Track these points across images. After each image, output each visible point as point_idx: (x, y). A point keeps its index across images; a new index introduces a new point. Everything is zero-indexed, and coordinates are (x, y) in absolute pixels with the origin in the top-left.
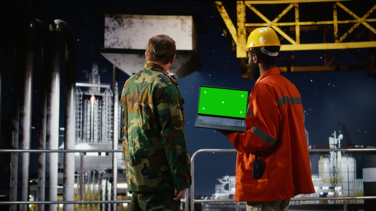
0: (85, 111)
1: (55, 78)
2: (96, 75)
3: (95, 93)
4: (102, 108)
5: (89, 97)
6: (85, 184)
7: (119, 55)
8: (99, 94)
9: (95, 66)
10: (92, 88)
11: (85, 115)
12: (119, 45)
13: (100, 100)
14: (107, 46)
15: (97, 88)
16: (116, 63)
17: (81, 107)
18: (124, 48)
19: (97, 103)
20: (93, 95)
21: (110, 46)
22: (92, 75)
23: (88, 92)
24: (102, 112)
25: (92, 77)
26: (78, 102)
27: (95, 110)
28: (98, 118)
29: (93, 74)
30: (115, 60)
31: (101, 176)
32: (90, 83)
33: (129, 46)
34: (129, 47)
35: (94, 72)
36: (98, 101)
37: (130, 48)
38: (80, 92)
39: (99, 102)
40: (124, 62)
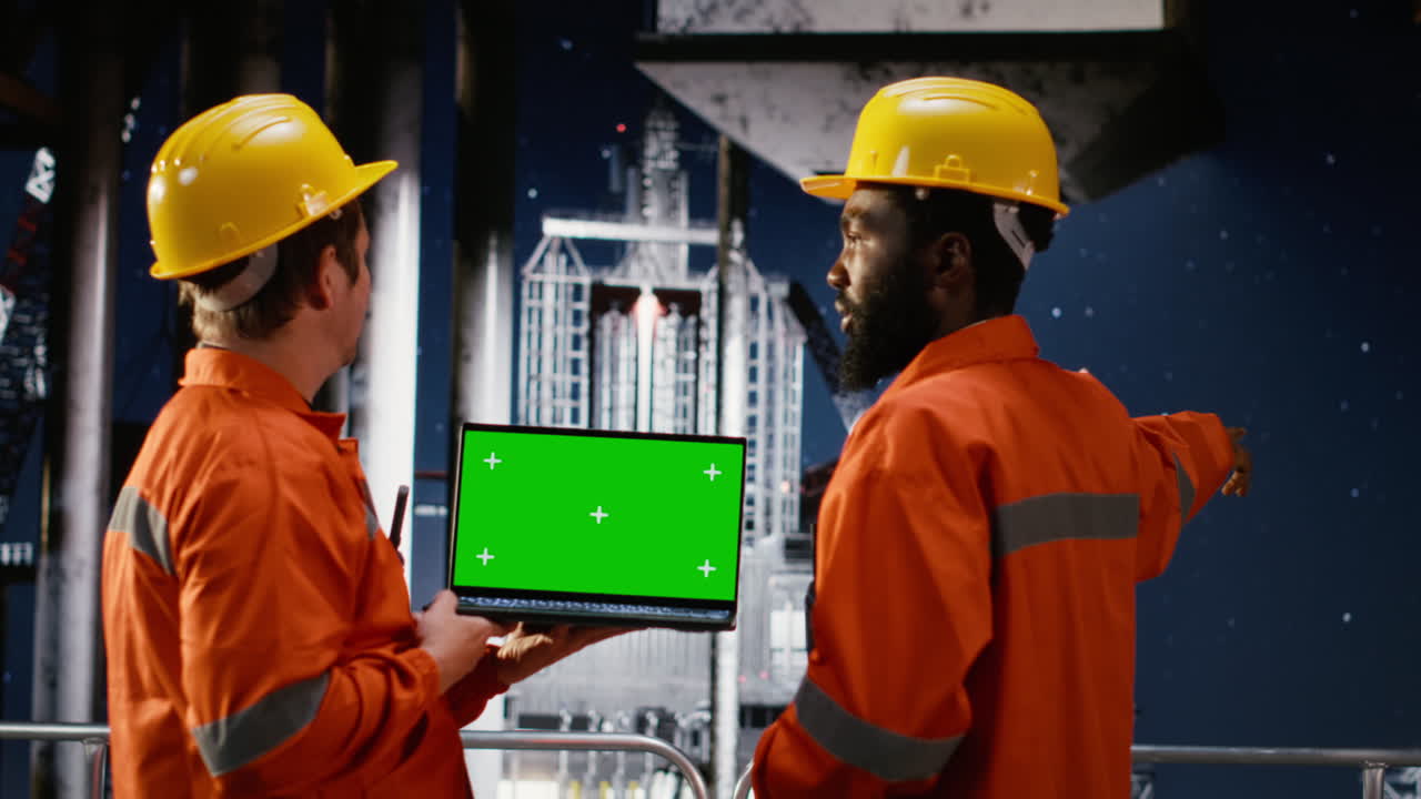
0: (606, 377)
1: (395, 207)
2: (665, 171)
3: (661, 277)
4: (697, 361)
5: (626, 299)
6: (604, 784)
7: (741, 69)
8: (681, 281)
9: (661, 124)
10: (643, 250)
11: (605, 401)
12: (741, 15)
13: (684, 314)
14: (674, 22)
15: (671, 245)
16: (724, 117)
17: (583, 354)
18: (767, 29)
19: (672, 334)
20: (646, 289)
21: (690, 21)
22: (644, 176)
23: (619, 270)
24: (696, 382)
25: (644, 188)
26: (565, 324)
27: (658, 373)
28: (676, 416)
29: (649, 167)
30: (720, 99)
31: (688, 741)
32: (632, 222)
33: (799, 17)
34: (798, 25)
35: (656, 159)
36: (674, 318)
37: (806, 28)
38: (577, 273)
39: (681, 328)
40: (770, 110)
